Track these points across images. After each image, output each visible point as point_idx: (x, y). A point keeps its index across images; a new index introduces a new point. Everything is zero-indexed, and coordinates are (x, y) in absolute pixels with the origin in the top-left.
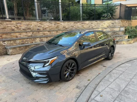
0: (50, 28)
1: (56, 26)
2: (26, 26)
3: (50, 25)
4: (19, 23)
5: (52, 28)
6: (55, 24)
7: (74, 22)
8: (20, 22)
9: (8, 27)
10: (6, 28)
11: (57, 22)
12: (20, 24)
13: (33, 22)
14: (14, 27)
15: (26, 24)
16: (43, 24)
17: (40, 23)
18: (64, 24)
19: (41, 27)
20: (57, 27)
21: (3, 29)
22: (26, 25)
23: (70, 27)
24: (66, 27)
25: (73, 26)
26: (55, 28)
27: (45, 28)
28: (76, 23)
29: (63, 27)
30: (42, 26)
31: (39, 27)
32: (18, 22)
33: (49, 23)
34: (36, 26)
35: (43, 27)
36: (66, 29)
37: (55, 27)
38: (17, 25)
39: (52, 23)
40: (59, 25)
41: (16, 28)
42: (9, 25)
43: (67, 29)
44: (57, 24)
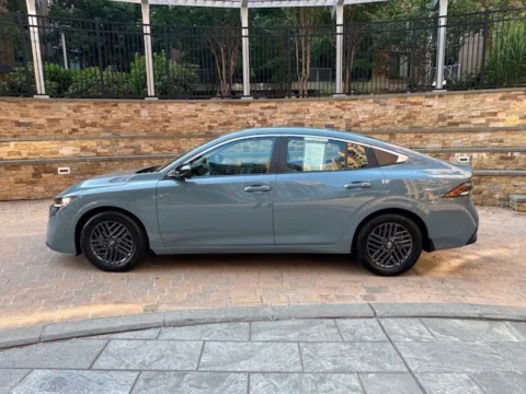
0: (377, 122)
1: (404, 113)
2: (290, 117)
3: (379, 110)
4: (269, 108)
5: (385, 124)
6: (397, 107)
7: (500, 95)
8: (273, 104)
9: (238, 119)
10: (231, 124)
11: (409, 99)
12: (271, 111)
13: (312, 104)
14: (255, 118)
15: (290, 110)
16: (349, 109)
17: (337, 107)
18: (443, 106)
19: (341, 117)
20: (409, 117)
21: (225, 124)
22: (288, 113)
23: (473, 117)
24: (451, 117)
25: (495, 114)
26: (399, 122)
27: (354, 121)
28: (515, 98)
29: (435, 118)
30: (347, 115)
31: (332, 117)
32: (267, 105)
33: (375, 102)
34: (321, 115)
35: (349, 120)
36: (450, 124)
37: (399, 118)
38: (262, 114)
39: (385, 105)
40: (417, 108)
41: (259, 122)
42: (239, 116)
43: (457, 124)
44: (409, 107)
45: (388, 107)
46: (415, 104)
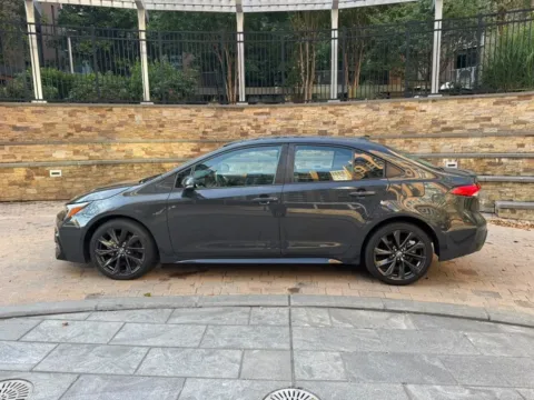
0: (370, 127)
1: (398, 118)
2: (284, 122)
3: (372, 115)
4: (262, 113)
5: (378, 129)
6: (391, 112)
7: (494, 100)
8: (267, 110)
9: (232, 124)
10: (225, 129)
11: (402, 104)
12: (265, 117)
13: (306, 109)
14: (249, 124)
15: (283, 115)
16: (342, 115)
17: (331, 112)
18: (437, 110)
19: (334, 123)
20: (402, 122)
21: (219, 130)
22: (282, 119)
23: (467, 122)
24: (444, 123)
25: (489, 119)
26: (392, 127)
27: (347, 126)
28: (509, 103)
29: (429, 122)
30: (340, 121)
31: (325, 123)
32: (260, 110)
33: (368, 107)
34: (314, 121)
35: (340, 126)
36: (445, 129)
37: (393, 123)
38: (256, 120)
39: (378, 110)
40: (410, 113)
41: (253, 128)
42: (234, 121)
43: (451, 129)
44: (402, 112)
45: (381, 112)
46: (408, 108)
